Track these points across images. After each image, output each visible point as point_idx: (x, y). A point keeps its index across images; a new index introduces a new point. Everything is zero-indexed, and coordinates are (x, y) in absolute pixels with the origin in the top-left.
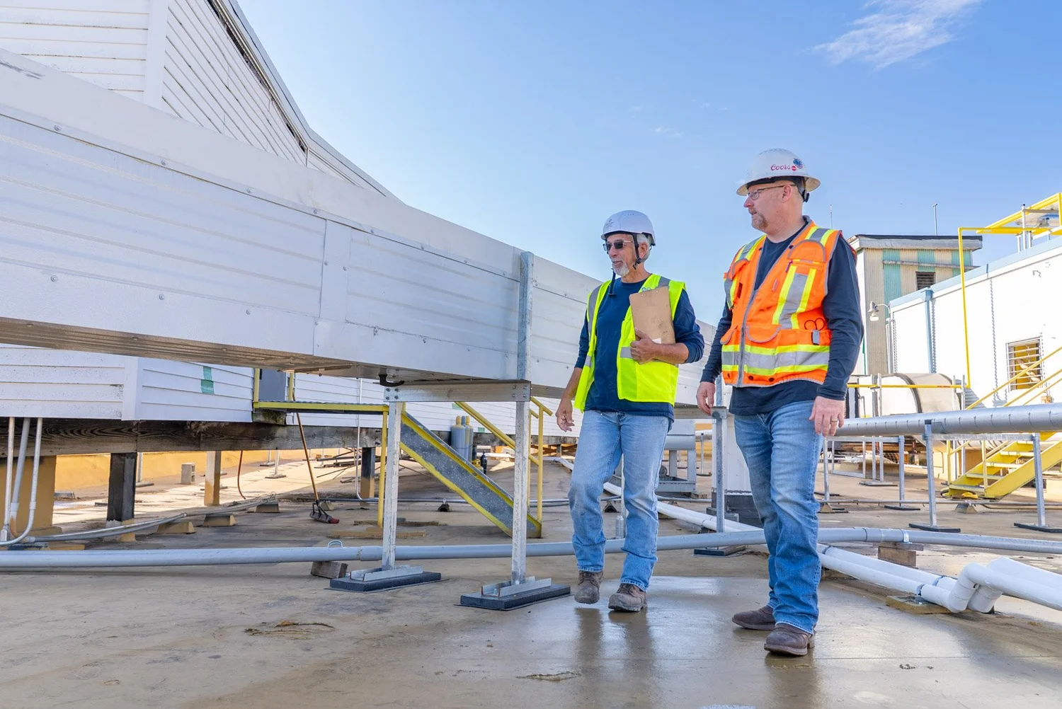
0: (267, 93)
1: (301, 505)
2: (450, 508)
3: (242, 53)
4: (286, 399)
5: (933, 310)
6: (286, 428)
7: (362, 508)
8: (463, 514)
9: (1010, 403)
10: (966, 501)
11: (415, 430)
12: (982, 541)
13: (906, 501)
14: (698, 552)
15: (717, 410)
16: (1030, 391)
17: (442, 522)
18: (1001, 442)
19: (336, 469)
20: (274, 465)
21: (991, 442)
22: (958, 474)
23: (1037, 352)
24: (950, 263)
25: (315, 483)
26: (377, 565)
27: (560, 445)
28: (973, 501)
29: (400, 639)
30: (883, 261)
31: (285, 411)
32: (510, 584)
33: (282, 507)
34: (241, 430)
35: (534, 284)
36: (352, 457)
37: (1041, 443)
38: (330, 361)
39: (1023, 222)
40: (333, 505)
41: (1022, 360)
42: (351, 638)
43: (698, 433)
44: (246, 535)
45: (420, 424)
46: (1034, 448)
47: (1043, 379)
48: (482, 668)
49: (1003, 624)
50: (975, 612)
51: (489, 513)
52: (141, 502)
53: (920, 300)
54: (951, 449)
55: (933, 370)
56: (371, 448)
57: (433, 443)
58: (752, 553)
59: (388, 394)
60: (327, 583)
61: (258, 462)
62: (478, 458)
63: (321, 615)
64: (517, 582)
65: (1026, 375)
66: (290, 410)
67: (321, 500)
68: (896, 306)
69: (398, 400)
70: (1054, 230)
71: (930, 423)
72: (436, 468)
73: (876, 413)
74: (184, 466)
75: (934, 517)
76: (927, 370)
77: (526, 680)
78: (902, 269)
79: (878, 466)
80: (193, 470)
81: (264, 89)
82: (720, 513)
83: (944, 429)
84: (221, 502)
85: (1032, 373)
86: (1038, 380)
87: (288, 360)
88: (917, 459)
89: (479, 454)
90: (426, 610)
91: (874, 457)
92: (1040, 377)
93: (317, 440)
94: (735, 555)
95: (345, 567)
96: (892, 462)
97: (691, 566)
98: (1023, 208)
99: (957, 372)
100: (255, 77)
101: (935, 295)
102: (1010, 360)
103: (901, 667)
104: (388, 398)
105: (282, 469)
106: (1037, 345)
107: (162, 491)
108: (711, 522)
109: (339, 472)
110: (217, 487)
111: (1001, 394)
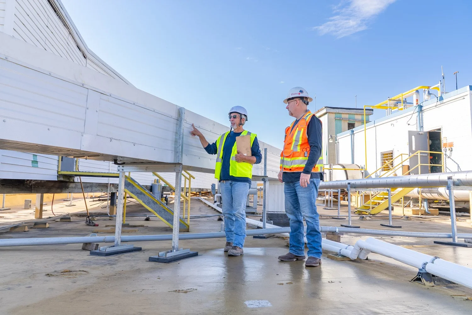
0: (67, 31)
1: (82, 218)
2: (150, 219)
3: (55, 11)
4: (74, 171)
5: (354, 138)
6: (74, 183)
7: (110, 219)
8: (156, 222)
9: (382, 176)
10: (363, 215)
11: (134, 185)
12: (366, 231)
13: (340, 215)
14: (254, 237)
15: (264, 177)
16: (388, 172)
17: (145, 225)
18: (377, 192)
19: (99, 202)
20: (70, 200)
21: (374, 192)
22: (361, 205)
23: (392, 156)
24: (361, 120)
25: (88, 208)
26: (112, 244)
27: (200, 192)
28: (366, 216)
29: (120, 276)
30: (335, 118)
31: (74, 176)
32: (171, 252)
33: (73, 219)
34: (52, 184)
35: (185, 121)
36: (107, 197)
37: (392, 192)
38: (89, 153)
39: (388, 104)
40: (96, 218)
41: (386, 159)
42: (96, 277)
43: (259, 187)
44: (53, 232)
45: (137, 182)
46: (388, 194)
47: (394, 167)
48: (154, 288)
49: (370, 264)
50: (361, 259)
51: (166, 221)
52: (3, 217)
53: (349, 134)
54: (359, 194)
55: (353, 163)
56: (115, 193)
57: (142, 191)
58: (277, 237)
59: (119, 168)
60: (89, 252)
61: (63, 199)
62: (164, 197)
63: (84, 267)
64: (175, 251)
65: (387, 165)
66: (76, 175)
67: (90, 216)
68: (339, 136)
69: (123, 171)
70: (399, 108)
71: (350, 184)
72: (143, 202)
73: (331, 180)
74: (26, 201)
75: (350, 222)
76: (350, 163)
77: (173, 292)
78: (342, 121)
79: (330, 201)
80: (30, 202)
81: (66, 29)
82: (265, 221)
83: (355, 186)
84: (43, 217)
85: (390, 165)
86: (392, 167)
87: (69, 152)
88: (346, 199)
89: (165, 196)
90: (133, 263)
91: (329, 198)
92: (393, 166)
93: (89, 189)
94: (270, 238)
95: (97, 245)
96: (336, 200)
97: (251, 243)
98: (388, 99)
99: (361, 164)
100: (61, 23)
101: (354, 133)
102: (382, 159)
103: (329, 282)
104: (119, 170)
105: (73, 202)
106: (392, 153)
107: (15, 212)
108: (260, 224)
109: (100, 204)
110: (41, 210)
111: (378, 172)
